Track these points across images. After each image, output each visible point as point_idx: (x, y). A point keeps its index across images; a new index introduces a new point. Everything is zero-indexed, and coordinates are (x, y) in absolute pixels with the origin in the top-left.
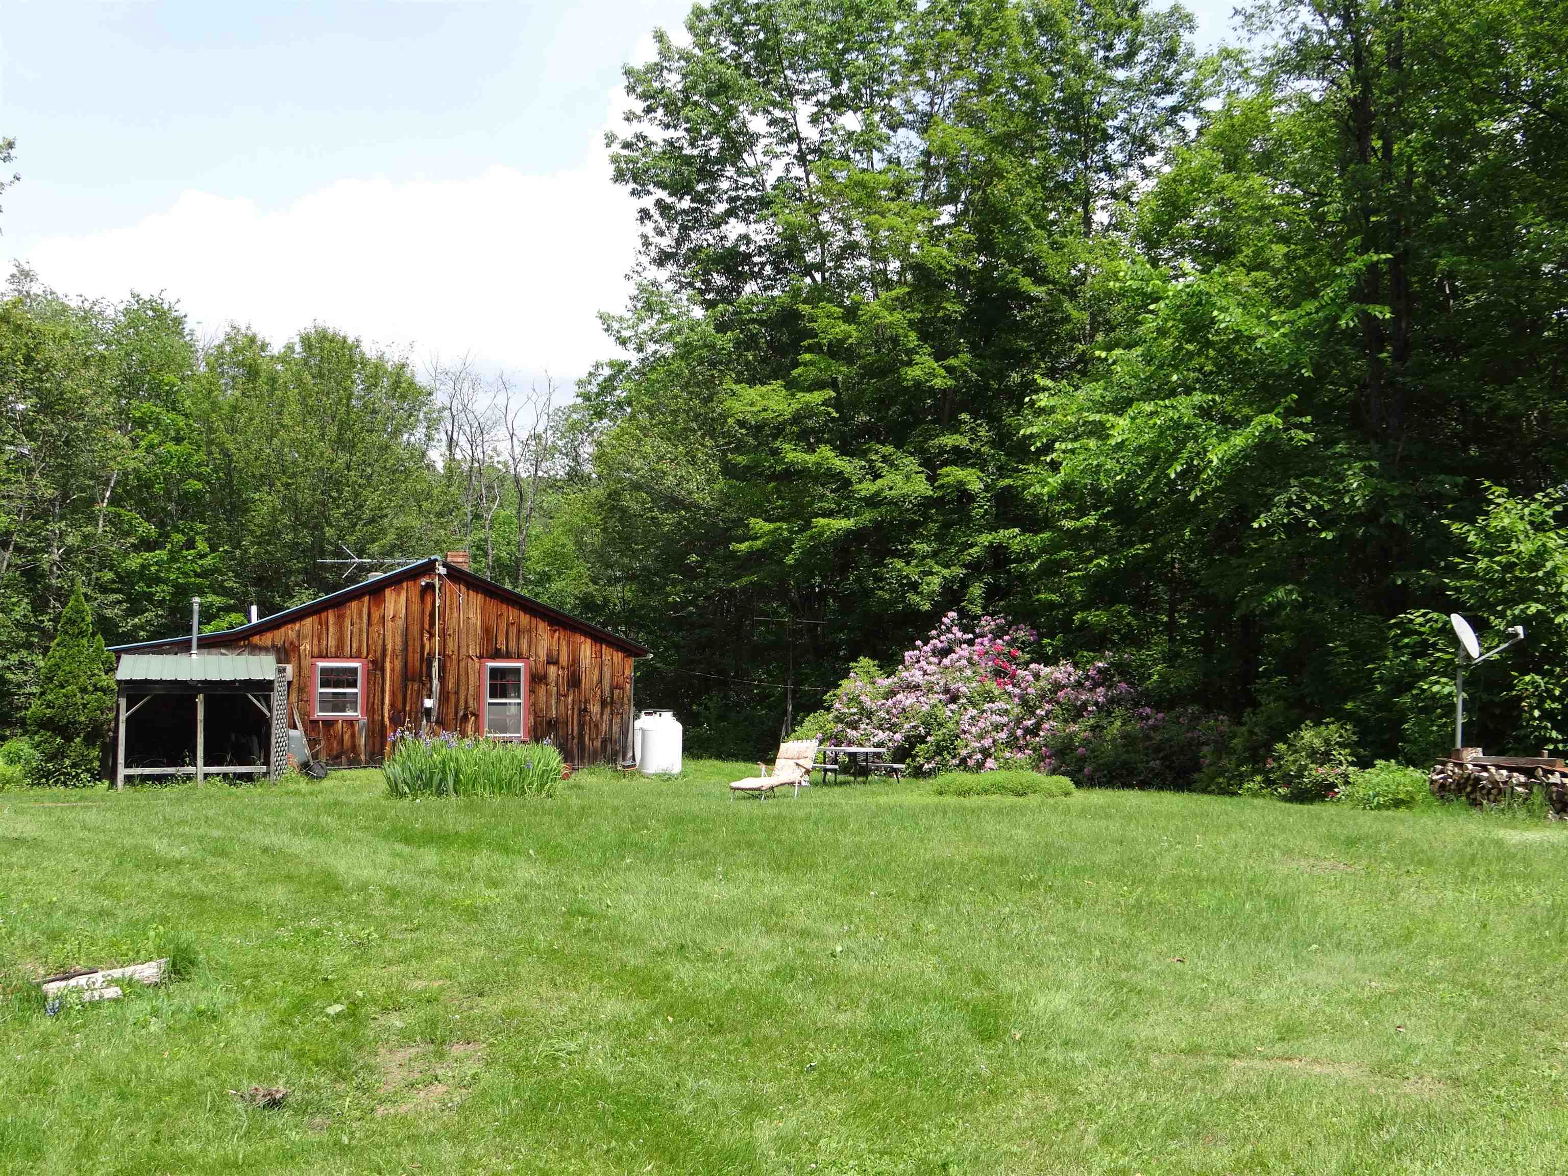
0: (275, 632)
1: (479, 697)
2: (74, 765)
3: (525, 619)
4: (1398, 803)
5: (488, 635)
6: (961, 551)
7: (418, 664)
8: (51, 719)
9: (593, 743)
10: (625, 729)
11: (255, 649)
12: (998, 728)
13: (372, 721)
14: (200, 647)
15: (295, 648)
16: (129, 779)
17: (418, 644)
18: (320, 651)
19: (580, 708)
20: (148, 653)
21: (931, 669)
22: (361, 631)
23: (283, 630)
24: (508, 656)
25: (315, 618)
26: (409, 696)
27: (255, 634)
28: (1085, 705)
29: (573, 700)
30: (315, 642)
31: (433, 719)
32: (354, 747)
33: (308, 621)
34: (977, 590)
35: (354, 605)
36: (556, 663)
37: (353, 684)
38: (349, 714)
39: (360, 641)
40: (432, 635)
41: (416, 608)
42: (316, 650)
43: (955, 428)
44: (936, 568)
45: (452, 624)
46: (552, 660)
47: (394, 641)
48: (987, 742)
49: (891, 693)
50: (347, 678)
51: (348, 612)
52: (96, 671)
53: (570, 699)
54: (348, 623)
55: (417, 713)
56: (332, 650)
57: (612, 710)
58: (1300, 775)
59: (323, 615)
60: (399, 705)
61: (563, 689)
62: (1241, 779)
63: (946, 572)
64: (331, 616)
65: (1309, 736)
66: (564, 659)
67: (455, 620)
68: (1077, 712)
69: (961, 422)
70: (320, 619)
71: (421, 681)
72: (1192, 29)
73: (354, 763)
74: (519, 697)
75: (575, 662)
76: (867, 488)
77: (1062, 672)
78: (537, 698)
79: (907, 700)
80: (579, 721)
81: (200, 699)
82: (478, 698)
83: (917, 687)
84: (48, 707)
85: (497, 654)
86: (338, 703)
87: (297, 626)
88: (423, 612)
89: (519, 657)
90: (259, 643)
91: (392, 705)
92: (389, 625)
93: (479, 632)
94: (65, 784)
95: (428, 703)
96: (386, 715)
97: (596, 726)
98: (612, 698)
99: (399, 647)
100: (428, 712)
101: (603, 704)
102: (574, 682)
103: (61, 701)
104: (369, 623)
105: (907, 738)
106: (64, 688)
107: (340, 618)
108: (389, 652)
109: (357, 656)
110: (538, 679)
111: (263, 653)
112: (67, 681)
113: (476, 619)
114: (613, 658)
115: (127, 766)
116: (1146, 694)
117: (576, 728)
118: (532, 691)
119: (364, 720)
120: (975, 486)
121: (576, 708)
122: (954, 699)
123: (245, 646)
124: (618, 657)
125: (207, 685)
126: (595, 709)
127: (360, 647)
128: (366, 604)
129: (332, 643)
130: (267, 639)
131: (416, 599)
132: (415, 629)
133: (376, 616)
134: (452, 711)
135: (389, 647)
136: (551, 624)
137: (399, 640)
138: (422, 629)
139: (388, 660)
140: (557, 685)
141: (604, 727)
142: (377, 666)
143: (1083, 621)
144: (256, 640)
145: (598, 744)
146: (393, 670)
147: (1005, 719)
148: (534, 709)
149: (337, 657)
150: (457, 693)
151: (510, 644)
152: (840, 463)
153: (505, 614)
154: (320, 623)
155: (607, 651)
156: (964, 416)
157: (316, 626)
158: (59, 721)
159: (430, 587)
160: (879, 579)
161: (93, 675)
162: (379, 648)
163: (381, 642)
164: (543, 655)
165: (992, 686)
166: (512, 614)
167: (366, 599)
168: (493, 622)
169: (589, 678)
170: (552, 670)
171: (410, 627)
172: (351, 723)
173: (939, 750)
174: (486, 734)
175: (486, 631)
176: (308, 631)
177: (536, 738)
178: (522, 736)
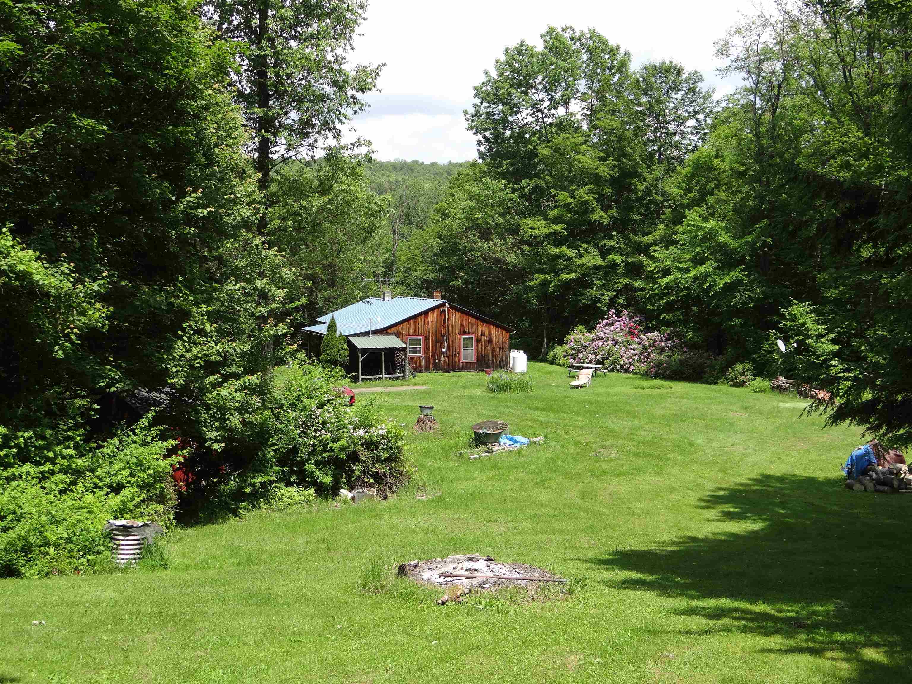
0: (394, 328)
3: (474, 321)
4: (761, 391)
6: (614, 285)
7: (440, 337)
9: (496, 362)
10: (507, 357)
11: (389, 334)
12: (634, 355)
13: (426, 356)
15: (401, 333)
16: (363, 380)
17: (440, 330)
18: (409, 334)
19: (492, 350)
20: (356, 336)
21: (607, 332)
22: (422, 326)
23: (397, 327)
24: (469, 333)
25: (407, 323)
26: (437, 348)
27: (388, 329)
28: (664, 347)
30: (407, 331)
31: (445, 355)
32: (420, 366)
33: (405, 324)
34: (621, 301)
35: (419, 318)
37: (420, 344)
38: (418, 355)
39: (422, 330)
40: (444, 327)
41: (439, 318)
43: (611, 238)
44: (606, 293)
45: (451, 323)
46: (483, 334)
47: (432, 330)
48: (631, 360)
49: (593, 341)
50: (418, 342)
51: (418, 320)
53: (489, 347)
54: (417, 324)
55: (440, 354)
56: (413, 333)
57: (503, 350)
58: (736, 378)
60: (434, 351)
61: (487, 344)
62: (718, 378)
63: (609, 294)
64: (412, 322)
65: (739, 367)
66: (487, 334)
67: (452, 321)
68: (661, 350)
69: (613, 236)
70: (409, 323)
71: (441, 343)
72: (702, 80)
73: (420, 371)
74: (472, 347)
75: (490, 335)
76: (578, 262)
77: (655, 335)
78: (478, 347)
79: (599, 343)
80: (492, 355)
81: (383, 354)
82: (459, 347)
83: (602, 338)
85: (465, 333)
86: (414, 351)
87: (401, 326)
88: (442, 320)
89: (472, 334)
91: (432, 351)
92: (431, 324)
93: (459, 326)
95: (444, 350)
96: (430, 354)
97: (498, 356)
98: (503, 346)
99: (434, 331)
100: (443, 353)
101: (500, 348)
102: (490, 341)
104: (424, 324)
105: (602, 358)
107: (415, 322)
108: (431, 333)
109: (421, 335)
110: (478, 341)
111: (392, 336)
113: (458, 321)
114: (503, 333)
115: (362, 375)
116: (685, 342)
117: (491, 357)
118: (477, 345)
119: (423, 356)
120: (619, 261)
122: (616, 343)
123: (385, 333)
124: (504, 332)
125: (385, 349)
126: (497, 350)
128: (423, 317)
129: (413, 331)
130: (392, 330)
131: (439, 315)
132: (439, 325)
133: (426, 321)
134: (451, 352)
136: (483, 322)
137: (434, 329)
138: (441, 325)
139: (430, 336)
140: (485, 342)
141: (500, 356)
142: (427, 338)
143: (664, 318)
144: (388, 331)
145: (498, 362)
146: (432, 339)
147: (636, 352)
148: (477, 351)
149: (414, 335)
150: (453, 346)
151: (469, 329)
152: (569, 252)
153: (468, 320)
155: (501, 331)
156: (614, 233)
157: (408, 325)
159: (444, 311)
160: (582, 295)
162: (428, 332)
163: (428, 330)
164: (480, 333)
165: (629, 338)
166: (470, 319)
167: (424, 315)
168: (463, 322)
169: (495, 340)
170: (483, 337)
171: (437, 325)
172: (419, 357)
173: (614, 363)
174: (463, 360)
175: (462, 325)
176: (405, 327)
177: (478, 361)
178: (473, 360)
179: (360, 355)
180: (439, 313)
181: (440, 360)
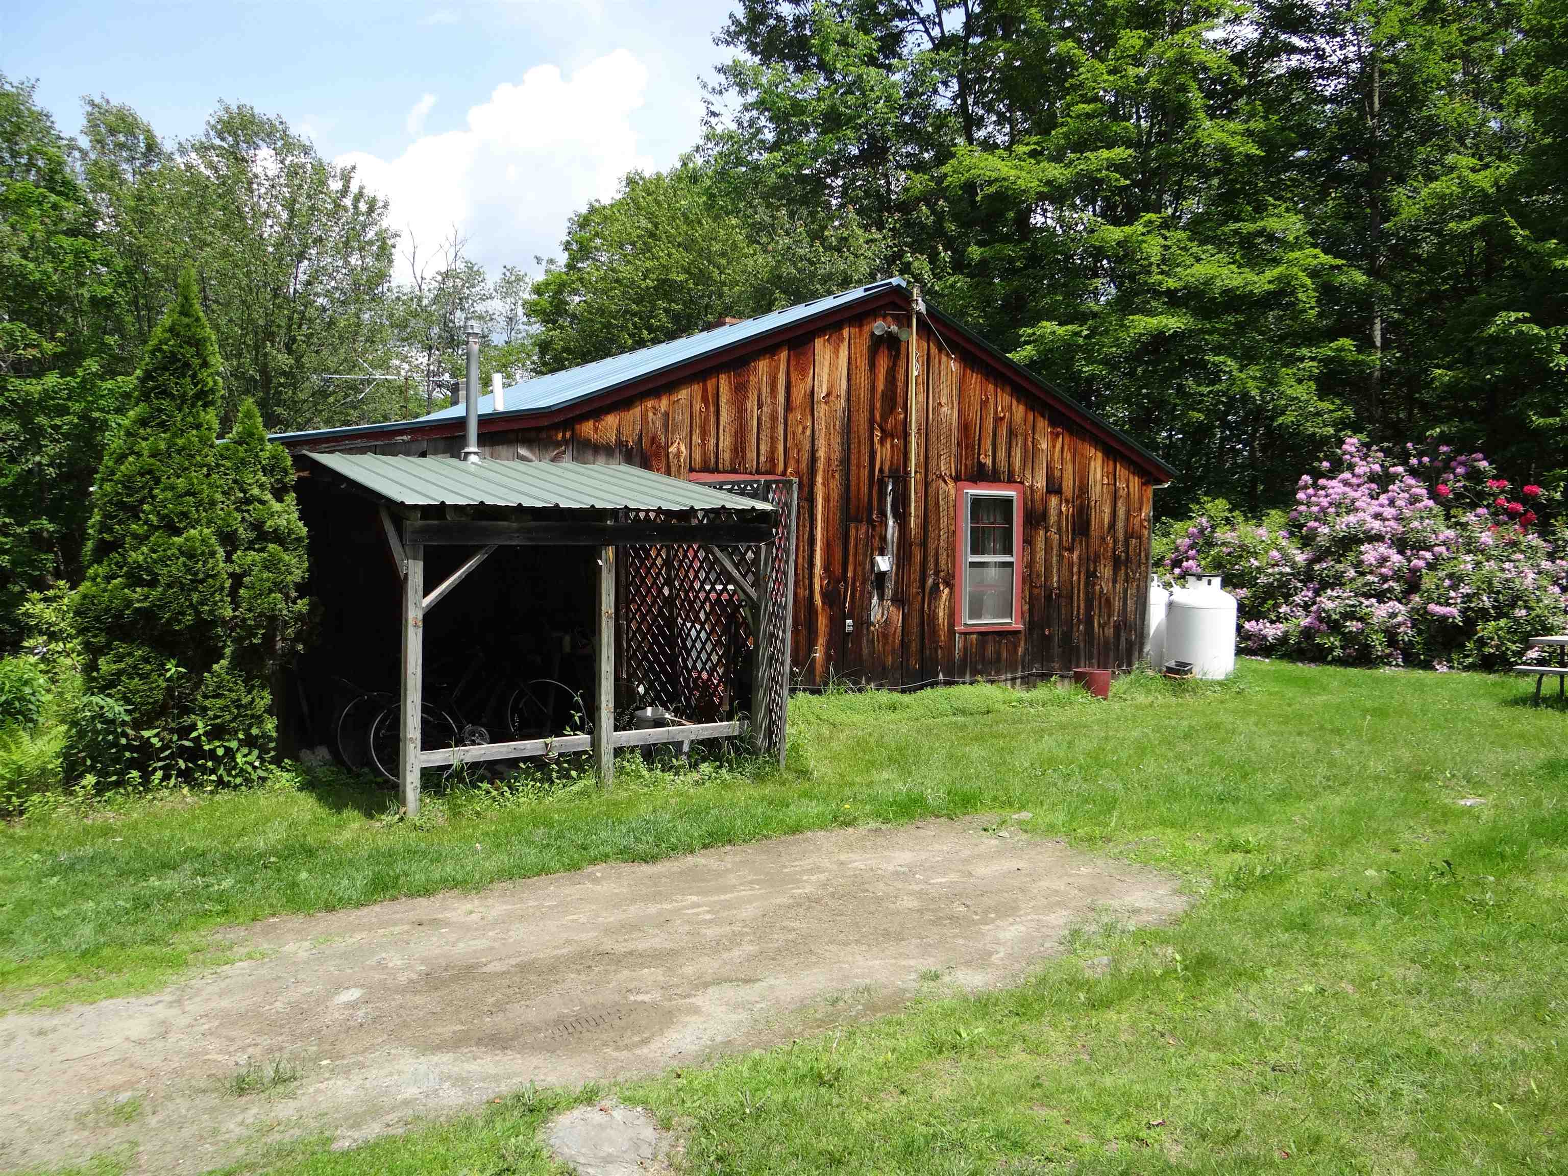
0: (623, 414)
1: (954, 550)
2: (217, 732)
3: (1018, 411)
5: (967, 437)
7: (865, 490)
8: (148, 615)
9: (1103, 632)
14: (483, 440)
15: (662, 451)
17: (865, 450)
18: (705, 460)
19: (1088, 570)
20: (362, 451)
22: (774, 418)
23: (637, 411)
24: (995, 476)
25: (697, 388)
26: (852, 552)
27: (584, 417)
29: (1080, 558)
30: (696, 439)
31: (889, 593)
33: (683, 394)
35: (763, 366)
36: (1059, 492)
39: (773, 440)
40: (888, 434)
41: (862, 378)
42: (697, 455)
46: (1053, 487)
47: (828, 443)
51: (753, 380)
52: (256, 491)
53: (1075, 556)
54: (752, 401)
55: (863, 583)
56: (726, 456)
57: (1127, 574)
59: (711, 384)
60: (837, 569)
61: (1067, 539)
64: (725, 385)
66: (1068, 485)
70: (705, 390)
71: (870, 522)
74: (1008, 550)
75: (1083, 488)
78: (1033, 553)
80: (1087, 593)
82: (953, 553)
84: (134, 580)
85: (980, 475)
87: (664, 404)
88: (873, 389)
89: (1011, 480)
90: (593, 436)
91: (826, 568)
92: (821, 410)
93: (955, 432)
94: (186, 776)
95: (884, 563)
96: (817, 587)
97: (1108, 601)
98: (1127, 553)
99: (836, 455)
100: (881, 579)
101: (1117, 563)
102: (1081, 524)
103: (177, 568)
104: (788, 407)
106: (178, 532)
107: (740, 389)
108: (821, 466)
109: (769, 470)
110: (1035, 519)
111: (601, 460)
112: (185, 515)
113: (951, 406)
115: (428, 745)
117: (1082, 606)
118: (1028, 541)
121: (1083, 570)
123: (565, 442)
124: (1135, 482)
126: (1106, 571)
127: (773, 450)
128: (783, 367)
129: (726, 442)
130: (607, 429)
131: (862, 363)
132: (861, 421)
133: (800, 391)
134: (915, 576)
135: (821, 454)
136: (1053, 423)
137: (836, 441)
138: (872, 420)
139: (819, 479)
140: (1059, 529)
141: (1117, 604)
144: (587, 429)
145: (1109, 632)
146: (827, 499)
148: (1030, 575)
149: (734, 470)
150: (924, 544)
151: (999, 454)
153: (992, 401)
154: (705, 399)
155: (1121, 474)
157: (698, 405)
158: (175, 619)
161: (248, 501)
162: (805, 456)
163: (807, 446)
164: (1041, 478)
167: (784, 355)
168: (974, 414)
169: (1099, 516)
170: (1054, 501)
171: (854, 415)
174: (966, 621)
175: (965, 428)
176: (681, 417)
177: (1032, 626)
178: (1014, 623)
179: (415, 571)
180: (863, 344)
181: (863, 623)
